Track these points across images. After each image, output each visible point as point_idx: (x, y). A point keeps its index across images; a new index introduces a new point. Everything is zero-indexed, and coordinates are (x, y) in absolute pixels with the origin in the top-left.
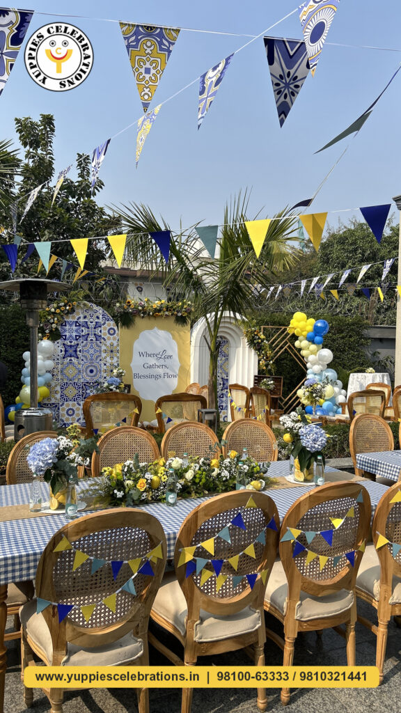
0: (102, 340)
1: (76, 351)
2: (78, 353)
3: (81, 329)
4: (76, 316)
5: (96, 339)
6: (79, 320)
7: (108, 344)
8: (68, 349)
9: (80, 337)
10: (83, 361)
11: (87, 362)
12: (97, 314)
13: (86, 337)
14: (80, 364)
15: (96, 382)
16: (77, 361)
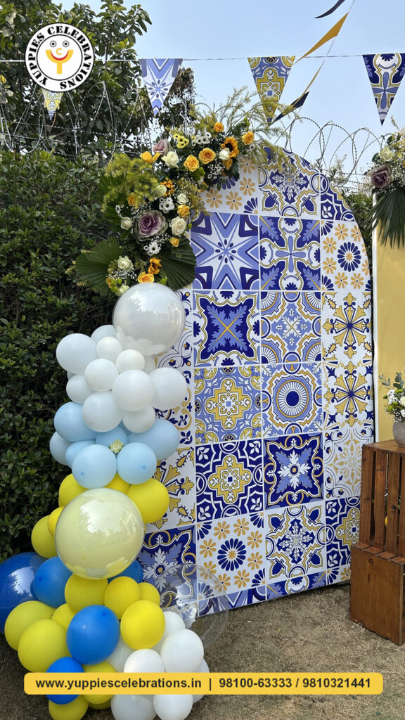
0: (323, 288)
1: (243, 328)
3: (259, 245)
4: (241, 194)
5: (306, 282)
6: (253, 213)
7: (340, 302)
8: (219, 319)
9: (255, 274)
10: (265, 365)
11: (279, 368)
12: (306, 193)
13: (273, 274)
14: (257, 374)
15: (306, 437)
16: (247, 366)
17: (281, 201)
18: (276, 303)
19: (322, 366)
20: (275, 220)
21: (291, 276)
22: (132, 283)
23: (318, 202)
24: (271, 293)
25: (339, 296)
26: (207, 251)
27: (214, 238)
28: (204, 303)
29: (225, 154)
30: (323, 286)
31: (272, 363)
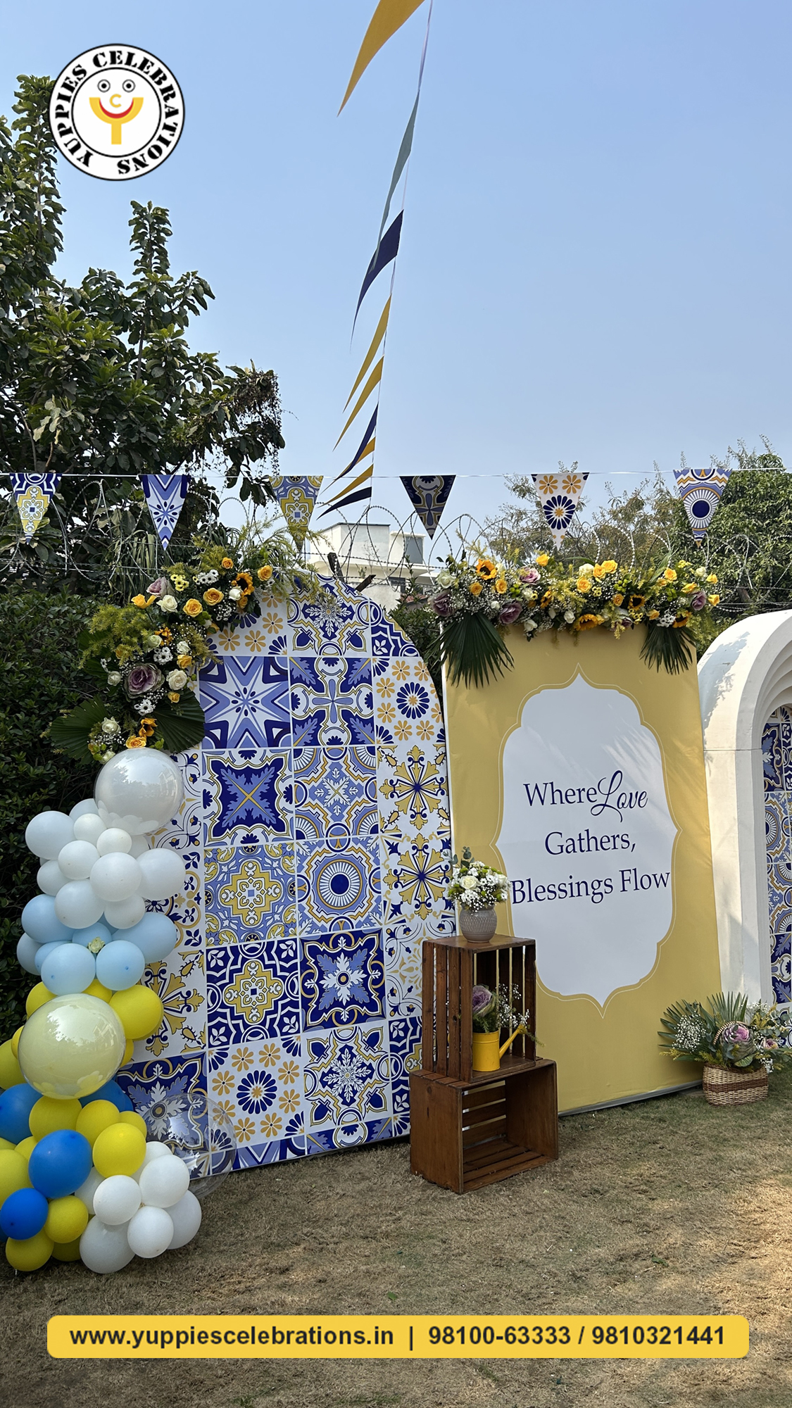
0: (378, 741)
1: (270, 796)
2: (281, 803)
3: (289, 693)
4: (264, 632)
5: (354, 734)
6: (281, 654)
7: (402, 757)
8: (237, 785)
9: (285, 728)
10: (301, 842)
11: (320, 844)
12: (352, 626)
13: (310, 727)
14: (291, 854)
15: (359, 935)
16: (276, 844)
17: (318, 637)
18: (314, 761)
19: (380, 840)
20: (311, 661)
21: (334, 728)
22: (119, 748)
23: (367, 636)
24: (308, 750)
25: (401, 751)
26: (220, 702)
27: (230, 686)
28: (217, 766)
29: (235, 593)
30: (377, 738)
31: (311, 838)
